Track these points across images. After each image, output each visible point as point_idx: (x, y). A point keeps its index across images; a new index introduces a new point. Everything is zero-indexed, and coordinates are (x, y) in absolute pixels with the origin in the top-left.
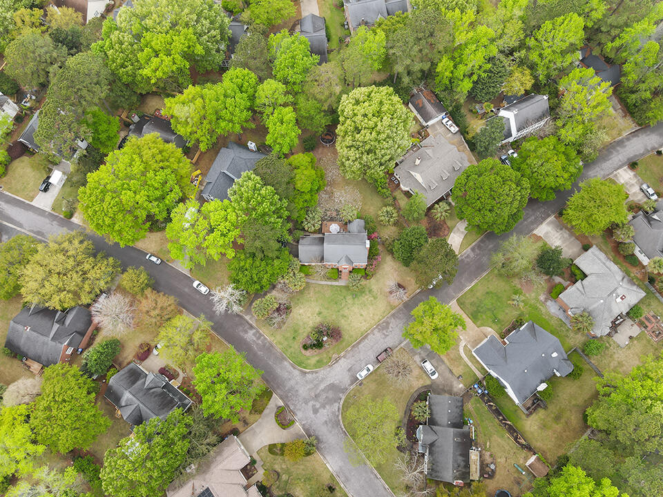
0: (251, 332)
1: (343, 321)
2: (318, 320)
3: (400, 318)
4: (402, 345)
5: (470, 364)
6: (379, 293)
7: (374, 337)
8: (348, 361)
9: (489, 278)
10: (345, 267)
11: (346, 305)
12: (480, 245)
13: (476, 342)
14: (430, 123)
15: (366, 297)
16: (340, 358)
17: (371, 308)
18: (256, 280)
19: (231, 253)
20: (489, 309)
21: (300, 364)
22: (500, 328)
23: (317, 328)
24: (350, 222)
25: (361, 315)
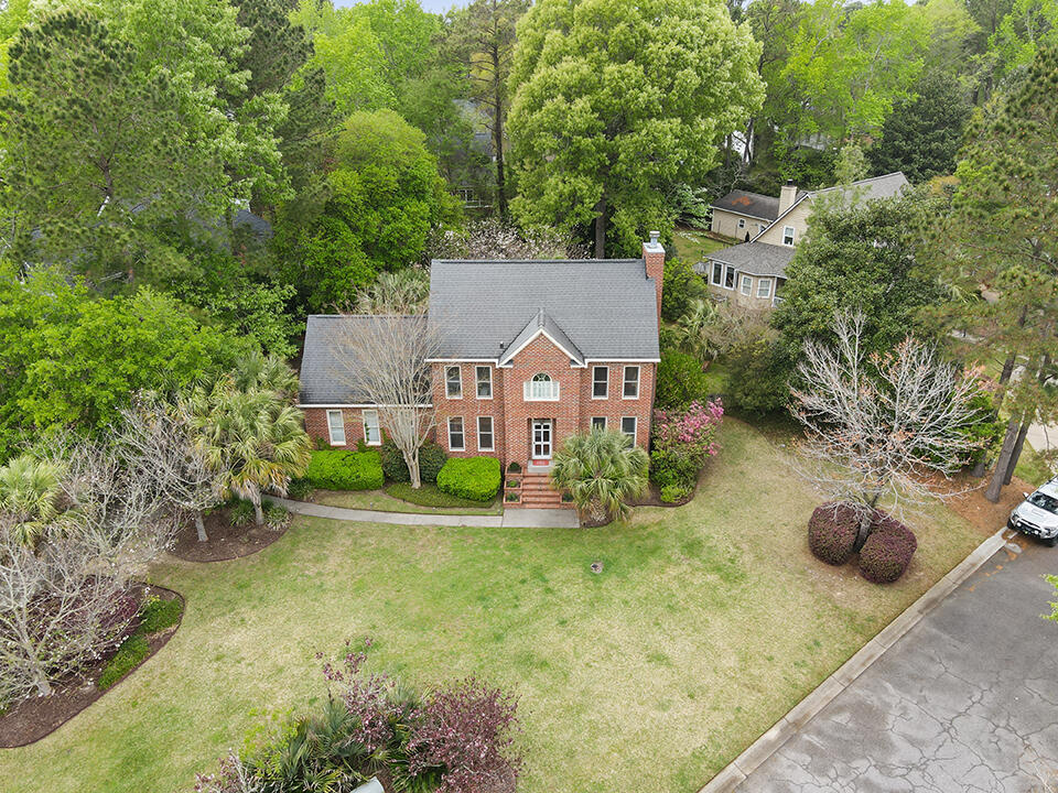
3: (939, 685)
6: (748, 558)
15: (672, 572)
17: (718, 623)
25: (658, 658)
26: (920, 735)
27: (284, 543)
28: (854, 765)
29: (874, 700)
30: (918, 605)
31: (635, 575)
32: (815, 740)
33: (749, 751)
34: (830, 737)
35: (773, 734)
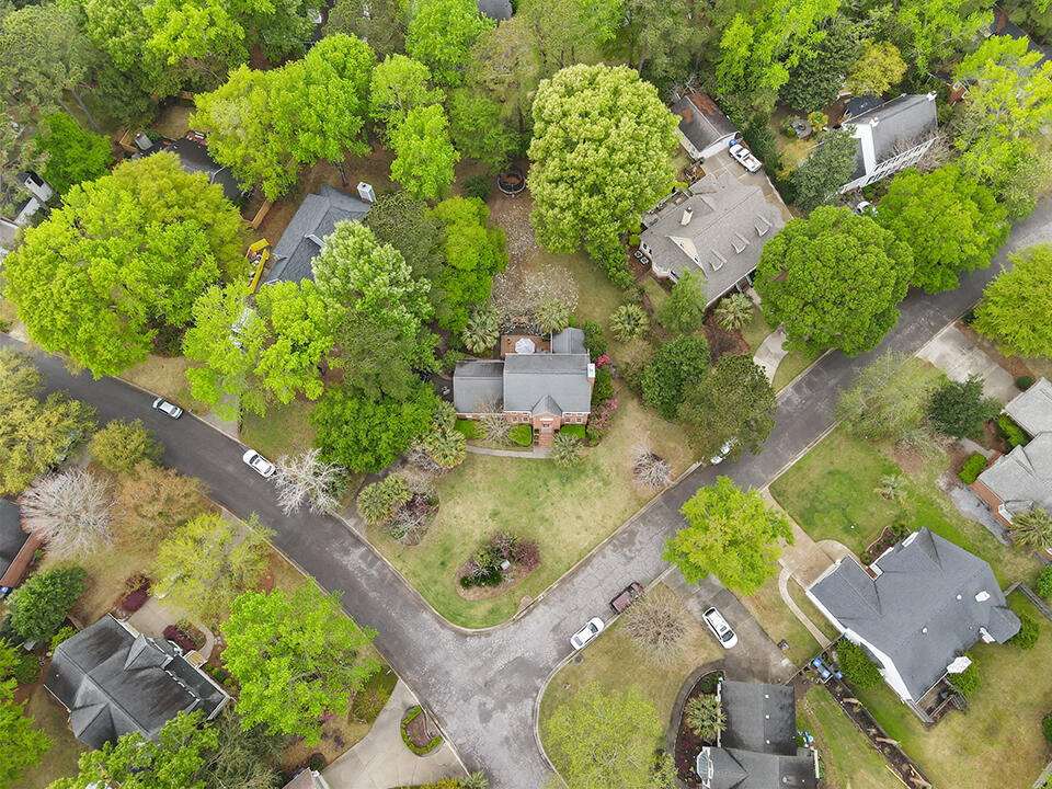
0: (357, 552)
1: (541, 530)
2: (492, 527)
3: (655, 524)
4: (663, 577)
5: (802, 616)
6: (613, 474)
7: (603, 560)
8: (553, 610)
9: (832, 442)
10: (546, 419)
11: (547, 497)
12: (810, 380)
13: (812, 573)
14: (707, 153)
16: (535, 604)
17: (599, 503)
18: (365, 443)
19: (314, 389)
20: (836, 506)
21: (454, 617)
22: (860, 543)
23: (490, 543)
24: (555, 332)
25: (579, 517)
26: (643, 541)
28: (624, 549)
29: (635, 529)
31: (576, 483)
32: (616, 542)
34: (620, 541)
35: (606, 540)
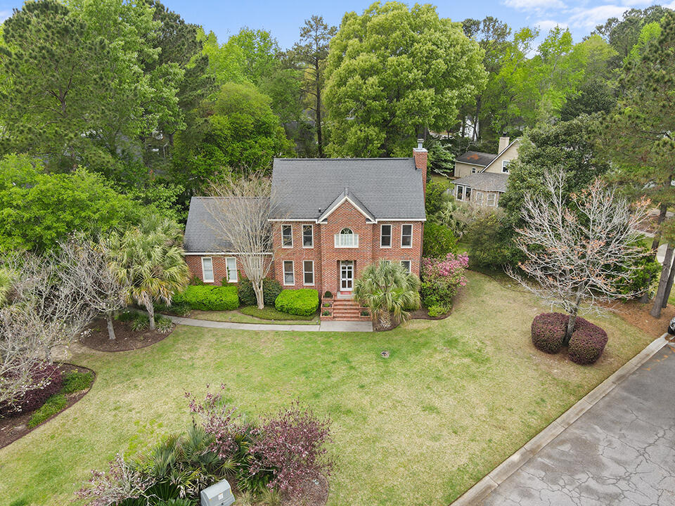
3: (633, 426)
6: (490, 349)
7: (526, 503)
15: (438, 356)
26: (623, 458)
27: (168, 341)
28: (577, 477)
29: (587, 436)
30: (612, 378)
31: (412, 358)
32: (547, 461)
33: (499, 468)
34: (558, 460)
35: (516, 457)
